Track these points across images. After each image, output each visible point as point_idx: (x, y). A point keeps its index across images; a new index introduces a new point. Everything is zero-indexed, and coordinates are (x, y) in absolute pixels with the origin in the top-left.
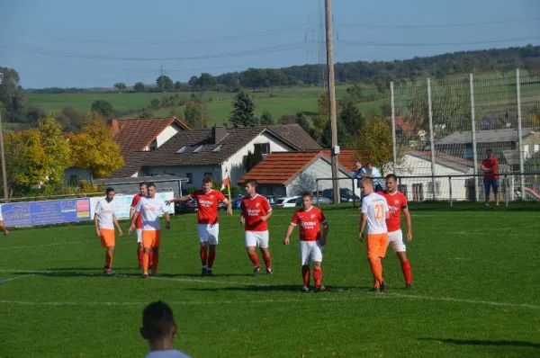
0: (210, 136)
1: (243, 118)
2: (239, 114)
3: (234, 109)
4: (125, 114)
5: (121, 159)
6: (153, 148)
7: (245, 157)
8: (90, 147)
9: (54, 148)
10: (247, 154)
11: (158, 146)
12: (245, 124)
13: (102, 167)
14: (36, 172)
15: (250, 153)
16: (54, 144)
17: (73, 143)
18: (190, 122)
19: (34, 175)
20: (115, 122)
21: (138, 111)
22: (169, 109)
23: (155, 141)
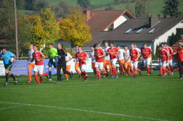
0: (148, 23)
1: (170, 11)
2: (169, 9)
3: (165, 5)
4: (98, 7)
5: (90, 36)
6: (111, 29)
7: (169, 37)
8: (71, 27)
9: (49, 27)
10: (171, 35)
11: (114, 28)
12: (172, 15)
13: (78, 40)
14: (38, 42)
15: (173, 34)
16: (49, 25)
17: (61, 25)
18: (138, 13)
19: (37, 43)
20: (88, 12)
21: (106, 5)
22: (125, 5)
23: (113, 25)
